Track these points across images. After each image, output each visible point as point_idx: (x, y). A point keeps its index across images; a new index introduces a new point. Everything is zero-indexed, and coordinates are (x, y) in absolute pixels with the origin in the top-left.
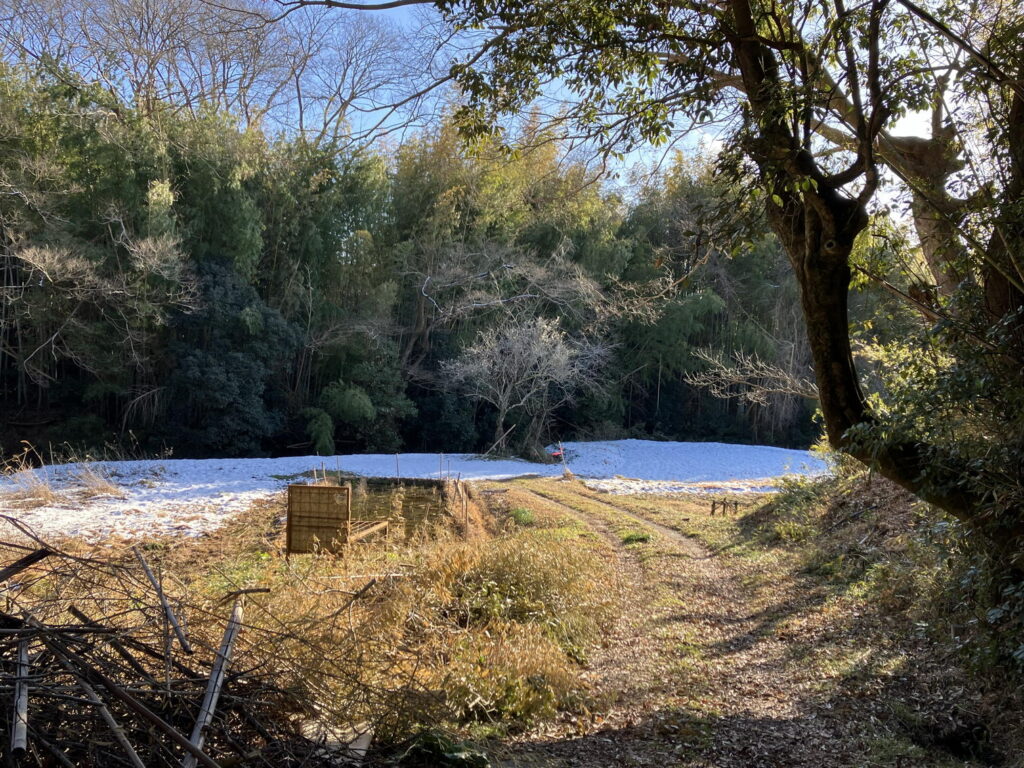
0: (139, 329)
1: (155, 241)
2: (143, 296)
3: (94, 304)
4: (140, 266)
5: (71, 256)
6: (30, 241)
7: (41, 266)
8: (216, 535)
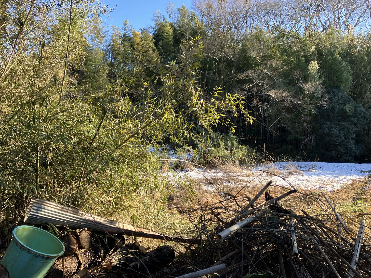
0: (307, 115)
1: (312, 83)
2: (308, 103)
3: (291, 107)
4: (307, 93)
5: (283, 91)
6: (271, 88)
7: (274, 96)
8: (338, 192)
